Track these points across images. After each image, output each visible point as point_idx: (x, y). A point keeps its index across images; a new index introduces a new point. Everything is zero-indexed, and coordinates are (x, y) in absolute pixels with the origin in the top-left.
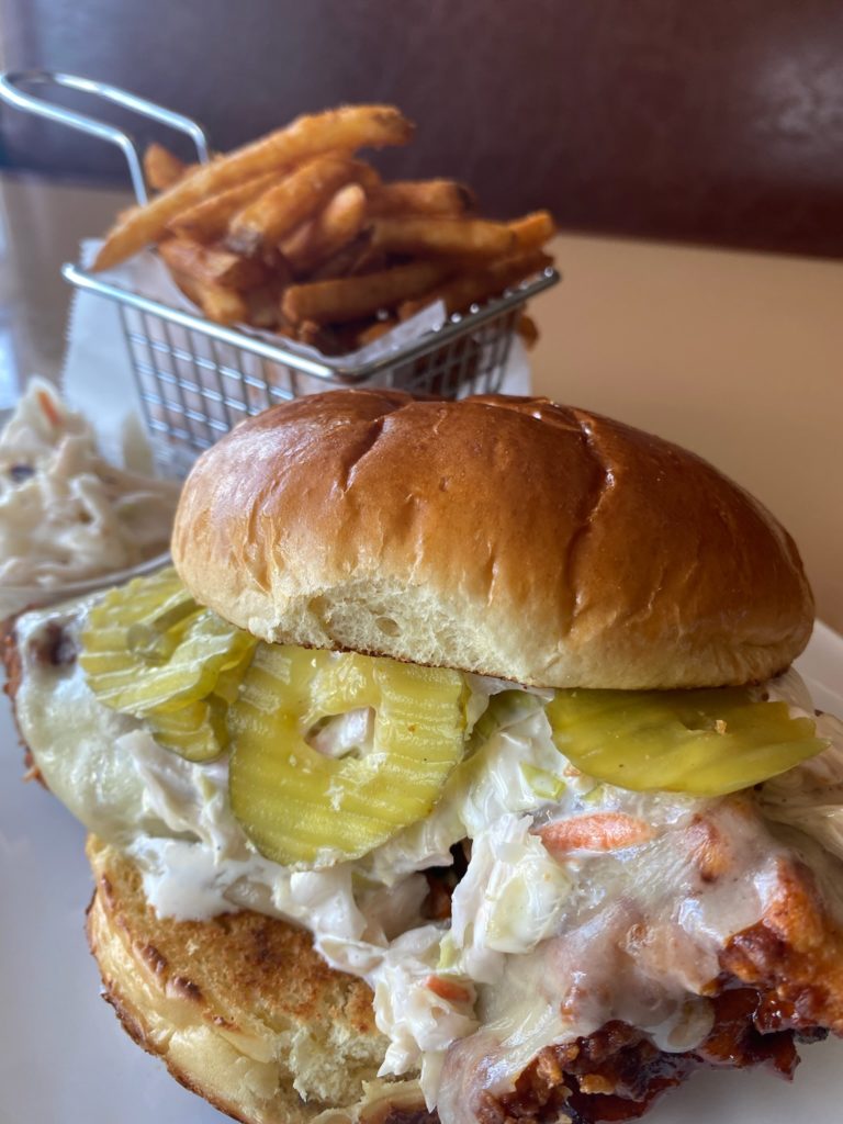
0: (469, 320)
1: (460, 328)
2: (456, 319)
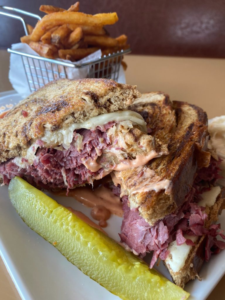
0: (108, 57)
1: (105, 58)
2: (105, 56)
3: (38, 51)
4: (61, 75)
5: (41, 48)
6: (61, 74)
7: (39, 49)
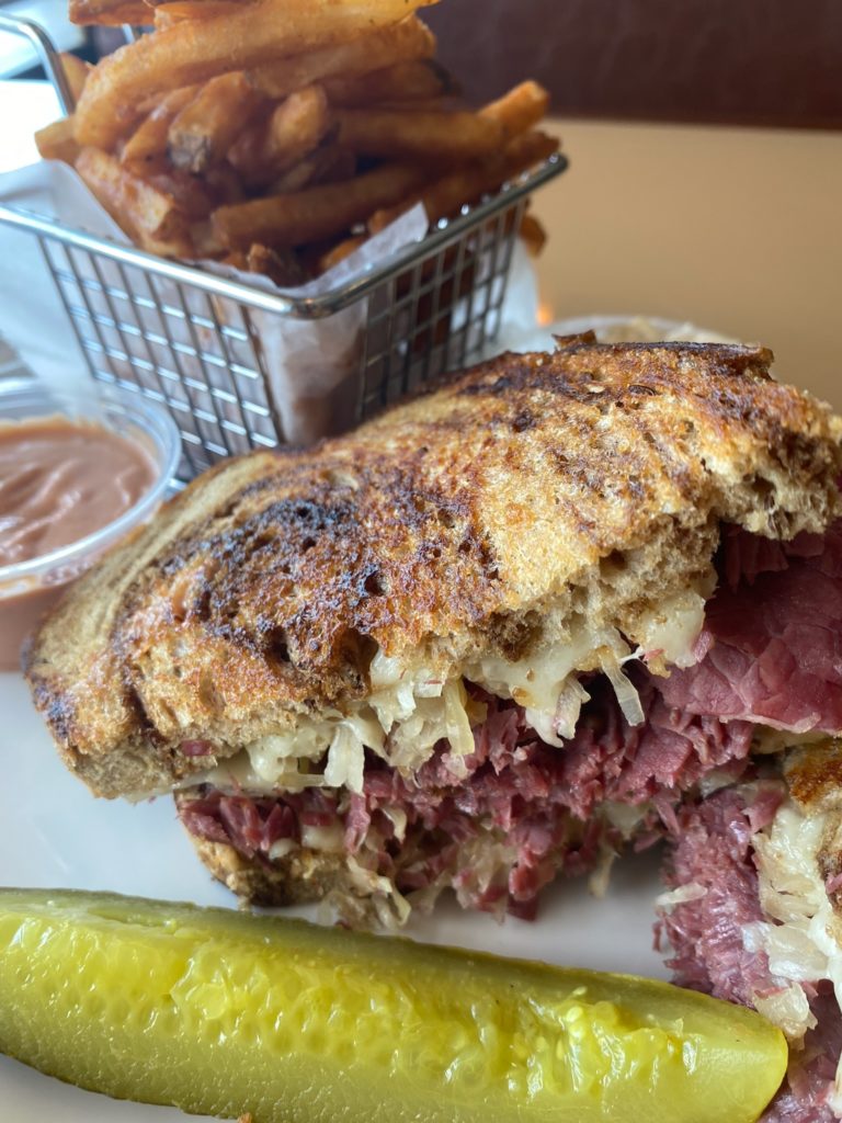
0: (459, 223)
2: (443, 224)
3: (117, 204)
4: (231, 338)
5: (133, 194)
6: (227, 332)
7: (120, 198)
